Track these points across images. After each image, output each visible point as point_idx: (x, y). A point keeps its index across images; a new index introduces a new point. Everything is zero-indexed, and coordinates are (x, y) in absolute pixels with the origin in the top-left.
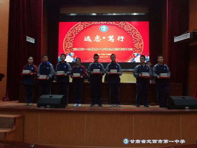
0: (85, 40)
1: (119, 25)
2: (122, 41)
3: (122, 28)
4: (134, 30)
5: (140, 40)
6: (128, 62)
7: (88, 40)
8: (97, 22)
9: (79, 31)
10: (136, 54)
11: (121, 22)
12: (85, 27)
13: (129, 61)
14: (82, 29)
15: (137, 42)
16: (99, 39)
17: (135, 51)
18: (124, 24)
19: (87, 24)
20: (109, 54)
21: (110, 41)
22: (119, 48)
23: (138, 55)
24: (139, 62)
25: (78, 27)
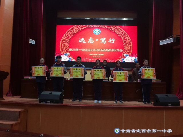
0: (79, 42)
1: (110, 29)
2: (113, 43)
3: (113, 31)
4: (124, 33)
5: (130, 42)
7: (82, 41)
8: (91, 26)
9: (75, 33)
10: (125, 54)
11: (112, 26)
12: (80, 30)
14: (77, 32)
15: (127, 44)
16: (92, 41)
17: (124, 52)
19: (82, 27)
20: (101, 55)
21: (102, 43)
22: (110, 49)
23: (127, 56)
24: (128, 62)
25: (73, 29)
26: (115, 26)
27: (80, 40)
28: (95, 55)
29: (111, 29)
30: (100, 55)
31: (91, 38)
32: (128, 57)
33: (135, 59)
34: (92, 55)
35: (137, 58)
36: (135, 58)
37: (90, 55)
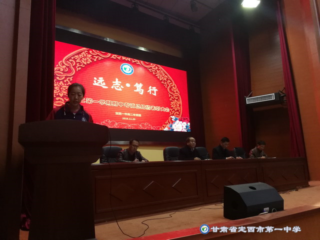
0: (94, 84)
1: (149, 68)
2: (155, 94)
3: (154, 73)
4: (170, 80)
5: (178, 97)
6: (164, 130)
7: (100, 84)
8: (116, 56)
9: (84, 64)
10: (173, 117)
11: (152, 64)
12: (95, 60)
13: (166, 129)
14: (88, 63)
15: (174, 99)
16: (120, 86)
17: (172, 113)
18: (157, 68)
19: (97, 54)
20: (137, 115)
21: (138, 92)
22: (151, 105)
23: (176, 120)
24: (178, 130)
25: (80, 55)
26: (156, 66)
27: (95, 81)
28: (126, 114)
29: (150, 70)
30: (134, 115)
31: (117, 79)
32: (178, 121)
33: (186, 126)
34: (120, 114)
35: (189, 124)
36: (187, 123)
37: (117, 113)
